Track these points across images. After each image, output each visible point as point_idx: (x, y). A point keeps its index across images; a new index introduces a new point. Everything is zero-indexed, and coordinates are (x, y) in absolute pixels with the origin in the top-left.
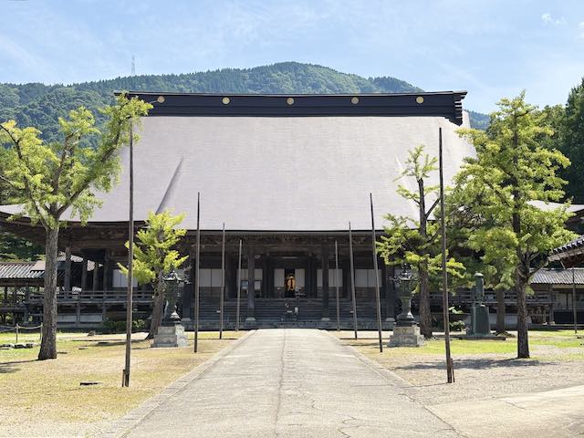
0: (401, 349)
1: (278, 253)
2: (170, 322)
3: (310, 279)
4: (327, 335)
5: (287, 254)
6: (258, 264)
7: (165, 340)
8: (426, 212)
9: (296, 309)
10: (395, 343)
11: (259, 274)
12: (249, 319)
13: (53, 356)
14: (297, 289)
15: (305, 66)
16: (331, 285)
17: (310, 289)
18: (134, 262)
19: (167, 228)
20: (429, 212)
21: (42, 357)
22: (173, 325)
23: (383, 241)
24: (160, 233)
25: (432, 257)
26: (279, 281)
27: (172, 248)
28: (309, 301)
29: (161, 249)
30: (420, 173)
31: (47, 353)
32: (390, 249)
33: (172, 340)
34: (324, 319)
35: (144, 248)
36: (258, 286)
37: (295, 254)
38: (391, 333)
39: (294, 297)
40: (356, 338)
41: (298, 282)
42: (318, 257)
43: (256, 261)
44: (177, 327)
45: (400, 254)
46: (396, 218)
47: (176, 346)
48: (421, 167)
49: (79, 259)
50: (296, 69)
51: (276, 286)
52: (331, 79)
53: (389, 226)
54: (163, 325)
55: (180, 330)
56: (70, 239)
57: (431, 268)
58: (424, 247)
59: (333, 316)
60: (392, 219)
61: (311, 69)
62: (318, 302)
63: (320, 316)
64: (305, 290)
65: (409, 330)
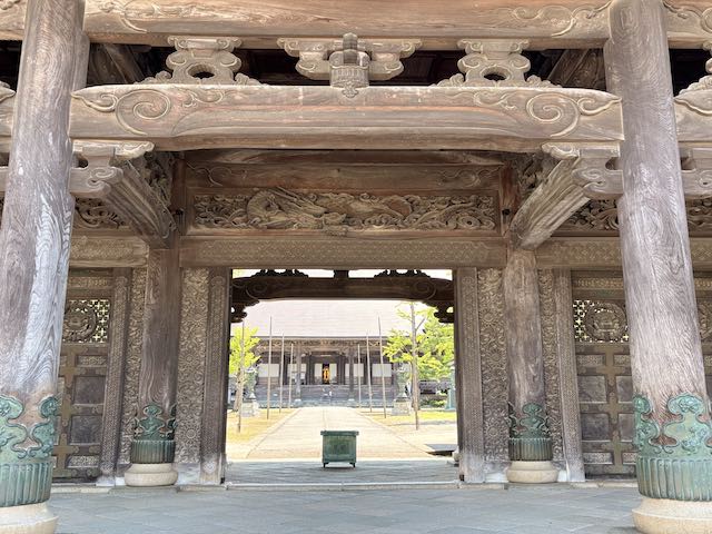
1: (317, 353)
2: (249, 400)
3: (341, 371)
5: (324, 353)
6: (303, 361)
7: (246, 412)
8: (416, 327)
9: (330, 393)
11: (304, 367)
12: (297, 400)
16: (355, 375)
17: (340, 379)
22: (252, 402)
25: (420, 356)
26: (318, 371)
28: (340, 387)
33: (251, 412)
34: (350, 400)
36: (303, 376)
37: (329, 353)
39: (328, 384)
40: (371, 412)
42: (346, 355)
43: (302, 358)
44: (254, 403)
45: (399, 354)
51: (316, 376)
54: (245, 402)
55: (255, 406)
59: (356, 397)
62: (346, 387)
63: (348, 398)
64: (337, 378)
65: (404, 404)
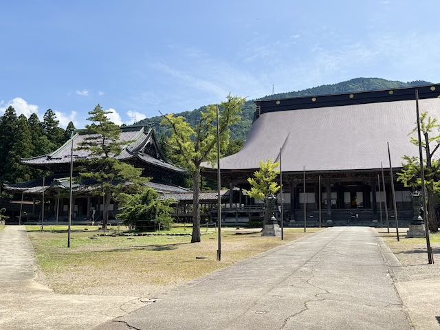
0: (414, 239)
1: (347, 183)
2: (271, 222)
3: (366, 197)
4: (371, 230)
5: (351, 183)
6: (333, 190)
7: (268, 232)
8: (431, 153)
9: (357, 215)
10: (410, 236)
11: (334, 195)
12: (328, 221)
13: (198, 240)
14: (358, 203)
15: (368, 79)
16: (377, 201)
17: (366, 203)
18: (252, 189)
19: (270, 170)
20: (433, 153)
21: (193, 241)
22: (273, 224)
23: (403, 173)
24: (266, 173)
25: (436, 181)
26: (347, 198)
27: (273, 181)
28: (365, 211)
29: (267, 182)
30: (425, 129)
31: (196, 238)
32: (408, 178)
33: (272, 232)
34: (374, 221)
35: (258, 182)
36: (334, 202)
37: (355, 183)
38: (408, 229)
39: (356, 208)
40: (388, 232)
41: (359, 199)
42: (369, 184)
43: (332, 188)
44: (275, 225)
45: (414, 180)
46: (410, 157)
47: (275, 236)
48: (425, 125)
49: (238, 189)
50: (363, 81)
51: (345, 201)
52: (384, 85)
53: (406, 162)
54: (267, 224)
55: (276, 227)
56: (232, 178)
57: (436, 188)
58: (430, 175)
59: (379, 219)
60: (407, 158)
61: (371, 81)
62: (370, 211)
63: (371, 219)
64: (363, 204)
65: (419, 227)
